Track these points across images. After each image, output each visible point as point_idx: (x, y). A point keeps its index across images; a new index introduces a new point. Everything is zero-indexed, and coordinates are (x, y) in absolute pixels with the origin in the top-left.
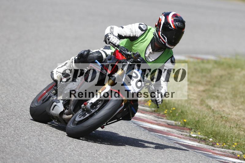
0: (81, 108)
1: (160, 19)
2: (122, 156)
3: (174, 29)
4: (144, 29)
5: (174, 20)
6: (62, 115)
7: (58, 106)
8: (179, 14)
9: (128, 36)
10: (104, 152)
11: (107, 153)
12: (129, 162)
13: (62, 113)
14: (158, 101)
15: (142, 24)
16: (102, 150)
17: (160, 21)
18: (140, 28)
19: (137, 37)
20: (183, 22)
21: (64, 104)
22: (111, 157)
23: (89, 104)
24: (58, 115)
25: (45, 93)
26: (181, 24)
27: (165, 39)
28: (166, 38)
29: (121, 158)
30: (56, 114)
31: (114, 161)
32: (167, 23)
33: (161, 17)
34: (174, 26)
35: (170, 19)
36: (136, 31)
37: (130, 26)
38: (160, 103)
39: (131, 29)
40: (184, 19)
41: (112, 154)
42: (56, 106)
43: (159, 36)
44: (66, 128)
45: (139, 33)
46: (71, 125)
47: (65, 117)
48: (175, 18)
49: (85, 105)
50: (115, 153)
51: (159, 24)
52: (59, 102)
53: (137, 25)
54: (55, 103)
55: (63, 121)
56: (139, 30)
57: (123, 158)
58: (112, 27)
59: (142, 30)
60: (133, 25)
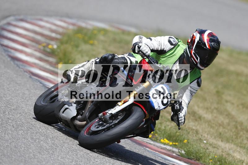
0: (97, 116)
1: (193, 35)
2: (20, 113)
3: (209, 49)
4: (174, 43)
5: (210, 39)
6: (74, 120)
7: (70, 110)
8: (215, 33)
9: (156, 49)
10: (3, 106)
11: (6, 108)
12: (26, 120)
13: (74, 118)
14: (180, 122)
15: (172, 38)
16: (2, 104)
17: (194, 39)
18: (170, 41)
19: (165, 51)
20: (218, 43)
21: (78, 109)
22: (9, 113)
23: (108, 114)
24: (69, 119)
25: (53, 91)
26: (216, 44)
27: (197, 59)
28: (199, 58)
29: (19, 115)
30: (66, 118)
31: (11, 117)
32: (201, 41)
33: (195, 34)
34: (209, 46)
35: (206, 38)
36: (165, 44)
37: (159, 38)
38: (182, 124)
39: (159, 42)
40: (220, 40)
41: (11, 110)
42: (67, 110)
43: (191, 53)
44: (78, 135)
45: (167, 47)
46: (85, 134)
47: (78, 123)
48: (211, 38)
49: (104, 115)
50: (14, 109)
51: (193, 41)
52: (72, 105)
53: (167, 38)
54: (66, 106)
55: (73, 126)
56: (169, 44)
57: (21, 116)
58: (141, 37)
59: (172, 44)
60: (163, 37)
